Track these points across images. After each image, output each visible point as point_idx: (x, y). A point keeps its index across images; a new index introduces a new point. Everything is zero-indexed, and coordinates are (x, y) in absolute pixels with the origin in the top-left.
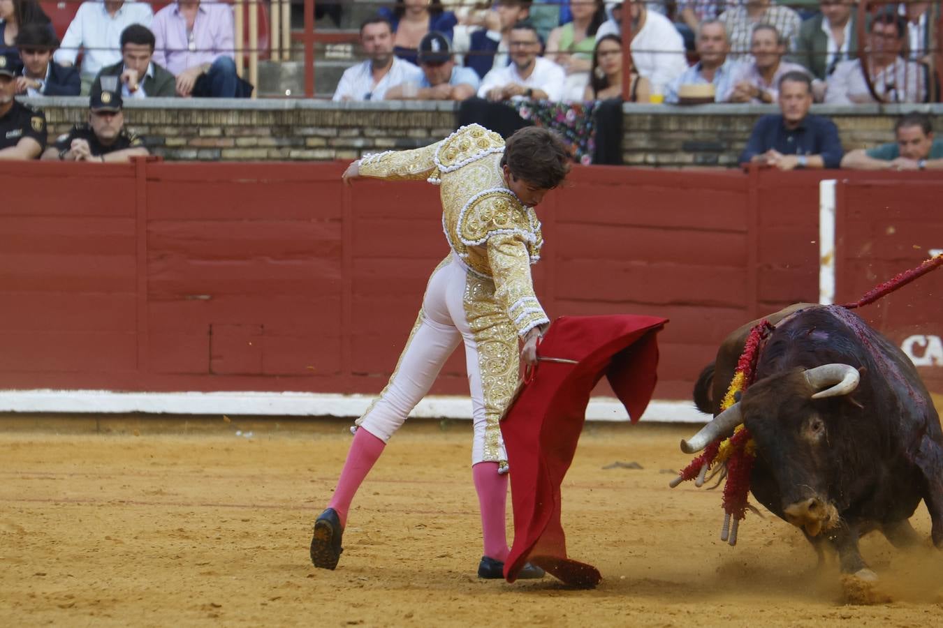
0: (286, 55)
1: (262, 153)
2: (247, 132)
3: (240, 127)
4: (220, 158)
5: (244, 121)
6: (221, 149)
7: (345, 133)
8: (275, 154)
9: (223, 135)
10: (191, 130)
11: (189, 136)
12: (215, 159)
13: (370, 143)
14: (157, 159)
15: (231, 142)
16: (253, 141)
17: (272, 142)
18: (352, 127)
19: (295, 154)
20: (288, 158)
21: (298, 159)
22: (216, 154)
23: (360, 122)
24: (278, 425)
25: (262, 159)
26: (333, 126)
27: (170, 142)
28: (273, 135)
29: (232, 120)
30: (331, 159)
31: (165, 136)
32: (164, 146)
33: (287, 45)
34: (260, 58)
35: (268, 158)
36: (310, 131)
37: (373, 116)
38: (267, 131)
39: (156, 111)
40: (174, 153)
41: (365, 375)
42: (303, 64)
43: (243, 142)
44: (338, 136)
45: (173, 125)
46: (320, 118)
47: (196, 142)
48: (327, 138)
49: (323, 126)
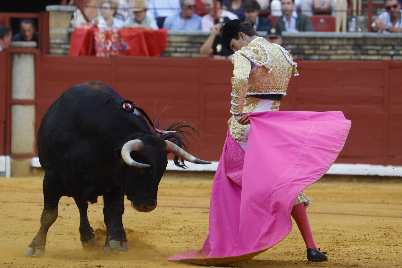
0: (360, 13)
1: (348, 57)
2: (341, 47)
3: (338, 45)
4: (329, 59)
5: (340, 42)
6: (329, 55)
7: (386, 48)
8: (354, 57)
9: (330, 49)
10: (317, 47)
11: (315, 49)
12: (327, 60)
13: (397, 52)
14: (301, 60)
15: (333, 52)
16: (344, 52)
17: (352, 52)
18: (389, 45)
19: (363, 57)
20: (360, 60)
21: (364, 60)
22: (327, 57)
23: (393, 43)
24: (355, 180)
25: (348, 60)
26: (380, 45)
27: (307, 52)
28: (353, 49)
29: (334, 42)
30: (379, 60)
31: (304, 50)
32: (304, 54)
33: (360, 8)
34: (348, 14)
35: (351, 59)
36: (370, 47)
37: (399, 41)
38: (350, 47)
39: (300, 38)
40: (308, 57)
41: (393, 157)
42: (367, 17)
43: (339, 52)
44: (382, 49)
45: (308, 45)
46: (375, 41)
47: (319, 52)
48: (377, 50)
49: (376, 45)
